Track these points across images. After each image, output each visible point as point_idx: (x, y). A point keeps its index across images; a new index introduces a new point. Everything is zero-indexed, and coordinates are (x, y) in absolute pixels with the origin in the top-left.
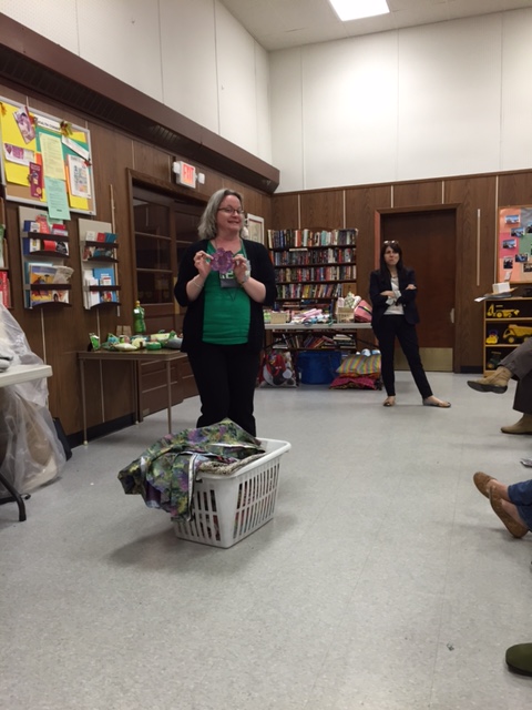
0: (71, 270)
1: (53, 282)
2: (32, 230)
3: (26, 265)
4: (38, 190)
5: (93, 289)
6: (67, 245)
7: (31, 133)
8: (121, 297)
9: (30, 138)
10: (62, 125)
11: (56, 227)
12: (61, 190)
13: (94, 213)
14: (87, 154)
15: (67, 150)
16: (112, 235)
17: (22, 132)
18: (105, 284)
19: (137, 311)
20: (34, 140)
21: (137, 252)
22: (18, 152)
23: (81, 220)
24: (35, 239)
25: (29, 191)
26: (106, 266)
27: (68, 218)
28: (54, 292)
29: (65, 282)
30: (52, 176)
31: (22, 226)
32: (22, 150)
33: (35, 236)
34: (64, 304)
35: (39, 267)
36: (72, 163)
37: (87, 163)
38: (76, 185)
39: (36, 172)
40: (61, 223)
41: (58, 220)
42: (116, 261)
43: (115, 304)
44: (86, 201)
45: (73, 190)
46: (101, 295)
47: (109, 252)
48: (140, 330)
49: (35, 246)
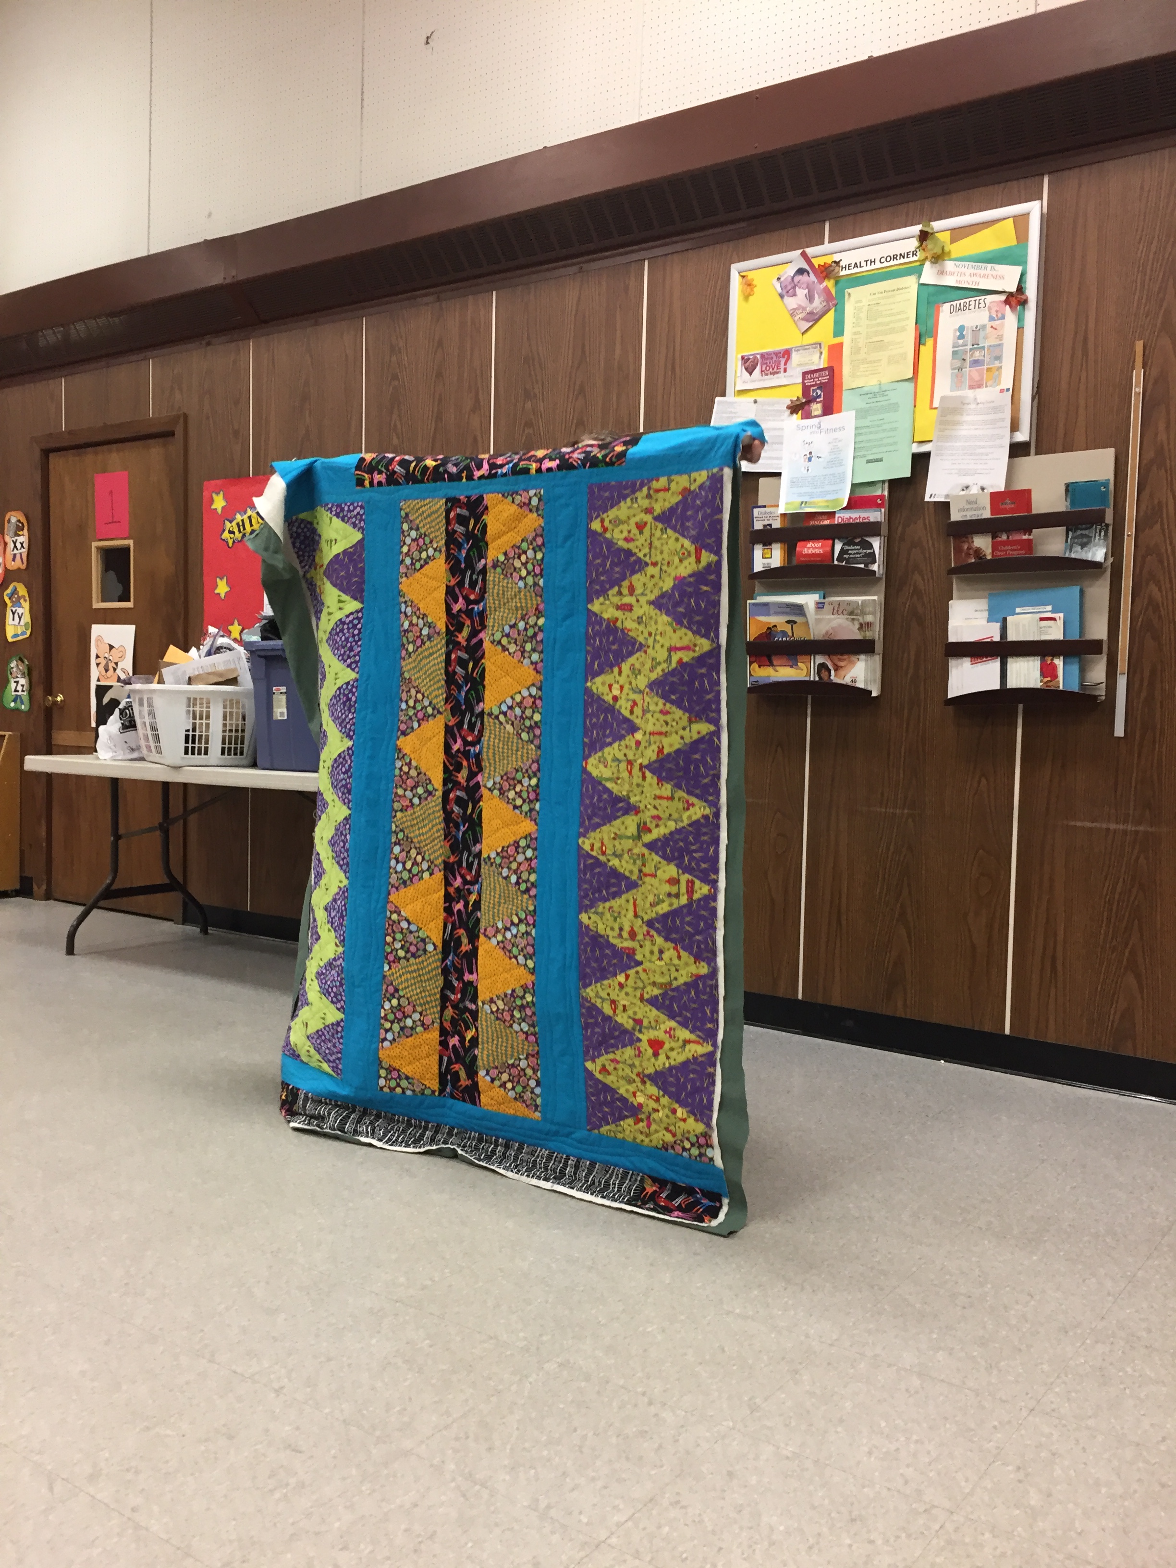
6: (876, 544)
7: (818, 303)
9: (814, 318)
10: (924, 236)
12: (894, 407)
15: (936, 297)
18: (1031, 636)
20: (831, 314)
22: (776, 361)
24: (767, 544)
27: (905, 472)
30: (870, 382)
32: (787, 354)
33: (767, 537)
35: (766, 605)
36: (950, 323)
37: (1013, 300)
38: (957, 382)
39: (821, 389)
41: (869, 485)
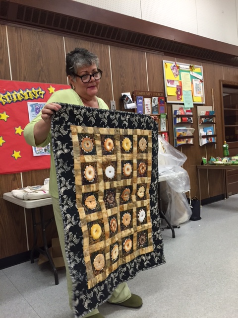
0: (194, 129)
1: (186, 135)
2: (177, 114)
3: (175, 129)
4: (180, 97)
5: (204, 137)
6: (192, 118)
7: (177, 73)
8: (217, 140)
9: (177, 75)
10: (190, 67)
11: (187, 111)
13: (204, 103)
14: (201, 77)
15: (193, 77)
16: (213, 111)
17: (174, 74)
18: (209, 134)
19: (224, 146)
20: (179, 76)
21: (225, 117)
22: (172, 82)
23: (198, 107)
24: (178, 118)
25: (176, 98)
26: (210, 126)
27: (193, 106)
28: (187, 139)
29: (191, 135)
30: (186, 90)
31: (173, 113)
32: (173, 81)
33: (179, 116)
34: (191, 144)
35: (180, 129)
36: (194, 82)
37: (201, 81)
38: (196, 92)
39: (179, 89)
40: (189, 109)
41: (188, 108)
42: (215, 123)
43: (214, 143)
44: (201, 98)
45: (195, 94)
46: (207, 139)
47: (211, 120)
48: (227, 155)
49: (179, 120)
